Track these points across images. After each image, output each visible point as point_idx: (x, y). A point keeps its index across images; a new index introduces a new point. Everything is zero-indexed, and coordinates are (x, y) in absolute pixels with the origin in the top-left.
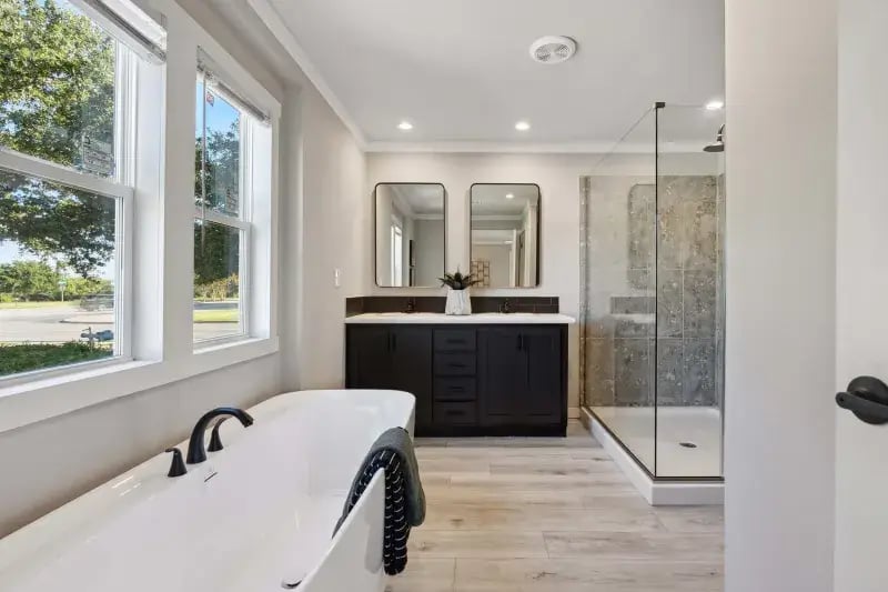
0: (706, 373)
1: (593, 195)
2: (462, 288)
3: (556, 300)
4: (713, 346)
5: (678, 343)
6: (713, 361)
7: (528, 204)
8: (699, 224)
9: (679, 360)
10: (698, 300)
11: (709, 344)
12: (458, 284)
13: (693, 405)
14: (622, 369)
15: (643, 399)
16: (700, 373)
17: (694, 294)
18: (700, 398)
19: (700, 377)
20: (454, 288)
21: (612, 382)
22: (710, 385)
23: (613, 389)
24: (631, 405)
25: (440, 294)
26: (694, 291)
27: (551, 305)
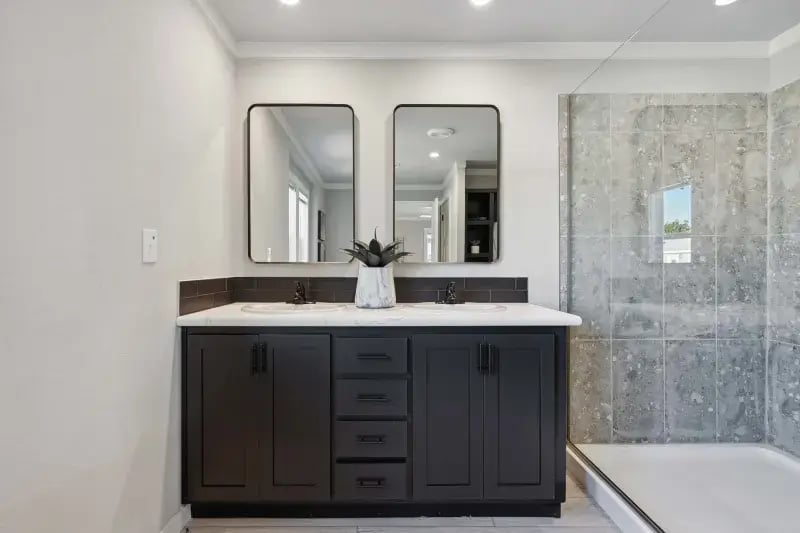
0: (751, 394)
1: (578, 122)
2: (381, 264)
3: (522, 283)
4: (763, 352)
5: (708, 346)
6: (762, 375)
7: (455, 165)
8: (740, 167)
9: (710, 374)
10: (740, 282)
11: (755, 348)
12: (374, 258)
13: (731, 440)
14: (625, 386)
15: (656, 432)
16: (741, 393)
17: (733, 273)
18: (741, 430)
19: (742, 399)
20: (369, 264)
21: (609, 407)
22: (758, 412)
23: (610, 418)
24: (639, 441)
25: (347, 273)
26: (732, 268)
27: (515, 290)
